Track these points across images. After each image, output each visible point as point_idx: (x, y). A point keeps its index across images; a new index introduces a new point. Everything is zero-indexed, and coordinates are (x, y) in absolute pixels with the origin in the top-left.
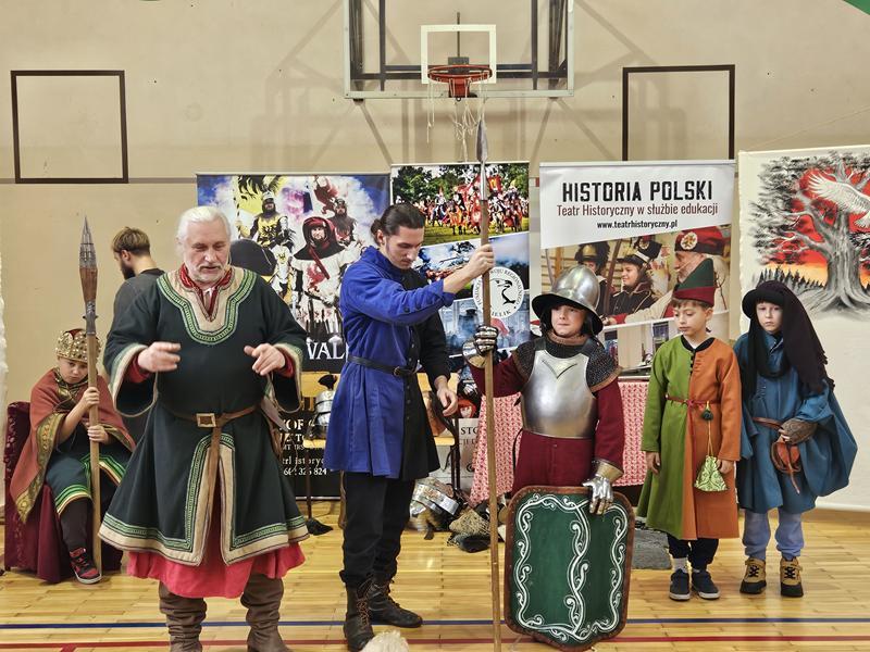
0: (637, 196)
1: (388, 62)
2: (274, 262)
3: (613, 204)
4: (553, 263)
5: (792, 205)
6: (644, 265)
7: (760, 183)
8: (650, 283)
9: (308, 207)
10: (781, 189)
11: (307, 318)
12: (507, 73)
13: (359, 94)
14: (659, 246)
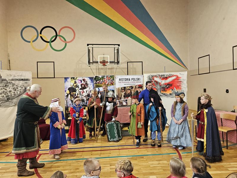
1: (94, 61)
2: (76, 90)
3: (126, 81)
4: (118, 90)
6: (131, 90)
7: (147, 78)
8: (132, 93)
9: (81, 82)
10: (150, 79)
11: (81, 99)
12: (111, 62)
13: (89, 65)
14: (133, 87)
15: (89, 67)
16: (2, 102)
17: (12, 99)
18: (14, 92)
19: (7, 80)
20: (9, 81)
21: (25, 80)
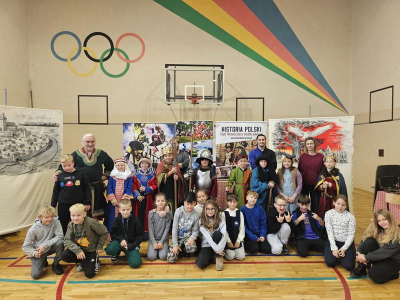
0: (242, 130)
1: (176, 95)
2: (144, 147)
3: (235, 132)
4: (219, 148)
5: (283, 134)
6: (243, 149)
7: (275, 128)
9: (153, 132)
10: (280, 129)
11: (152, 162)
12: (207, 98)
13: (169, 103)
14: (247, 144)
15: (168, 106)
16: (6, 164)
17: (25, 160)
18: (30, 148)
19: (17, 124)
20: (19, 127)
21: (50, 126)
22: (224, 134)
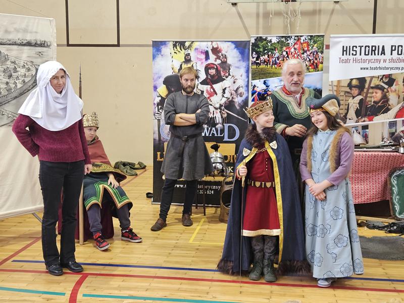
3: (369, 57)
6: (385, 90)
8: (388, 100)
9: (207, 58)
14: (394, 80)
22: (347, 61)
